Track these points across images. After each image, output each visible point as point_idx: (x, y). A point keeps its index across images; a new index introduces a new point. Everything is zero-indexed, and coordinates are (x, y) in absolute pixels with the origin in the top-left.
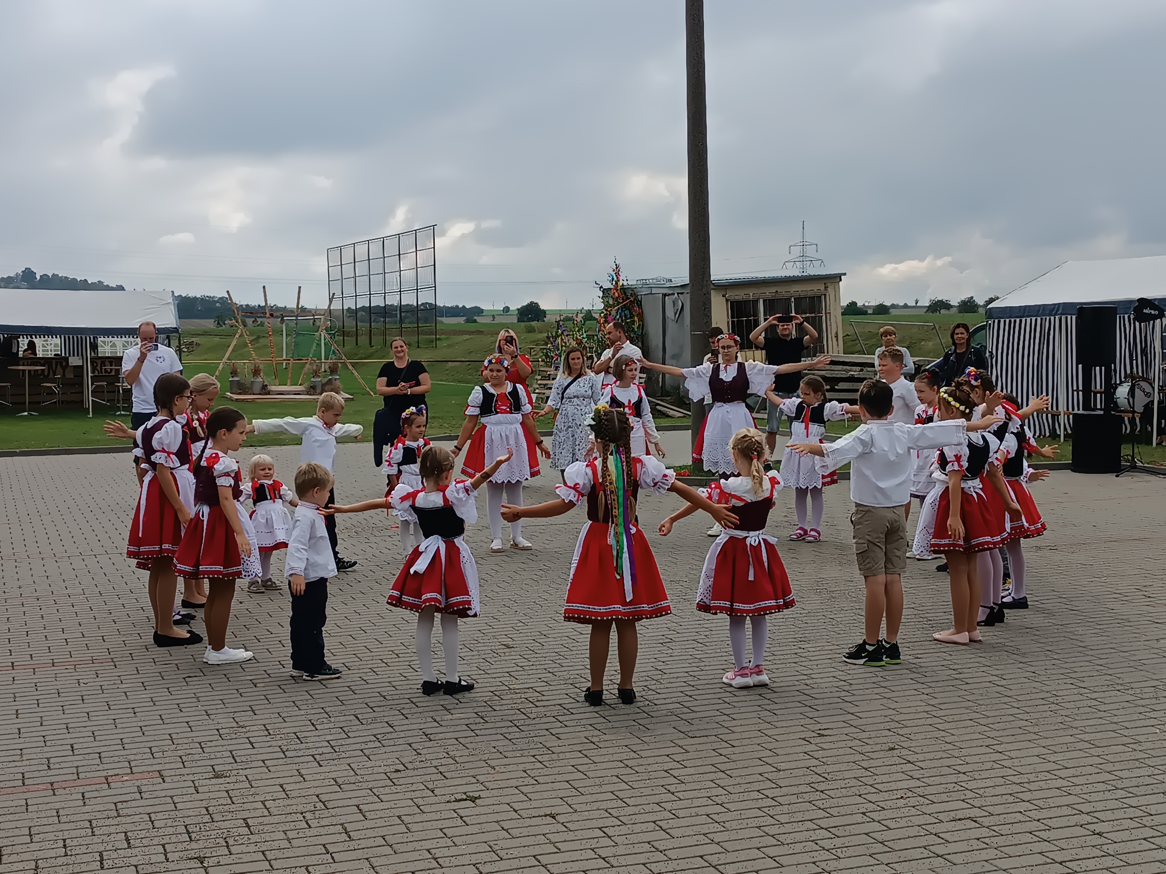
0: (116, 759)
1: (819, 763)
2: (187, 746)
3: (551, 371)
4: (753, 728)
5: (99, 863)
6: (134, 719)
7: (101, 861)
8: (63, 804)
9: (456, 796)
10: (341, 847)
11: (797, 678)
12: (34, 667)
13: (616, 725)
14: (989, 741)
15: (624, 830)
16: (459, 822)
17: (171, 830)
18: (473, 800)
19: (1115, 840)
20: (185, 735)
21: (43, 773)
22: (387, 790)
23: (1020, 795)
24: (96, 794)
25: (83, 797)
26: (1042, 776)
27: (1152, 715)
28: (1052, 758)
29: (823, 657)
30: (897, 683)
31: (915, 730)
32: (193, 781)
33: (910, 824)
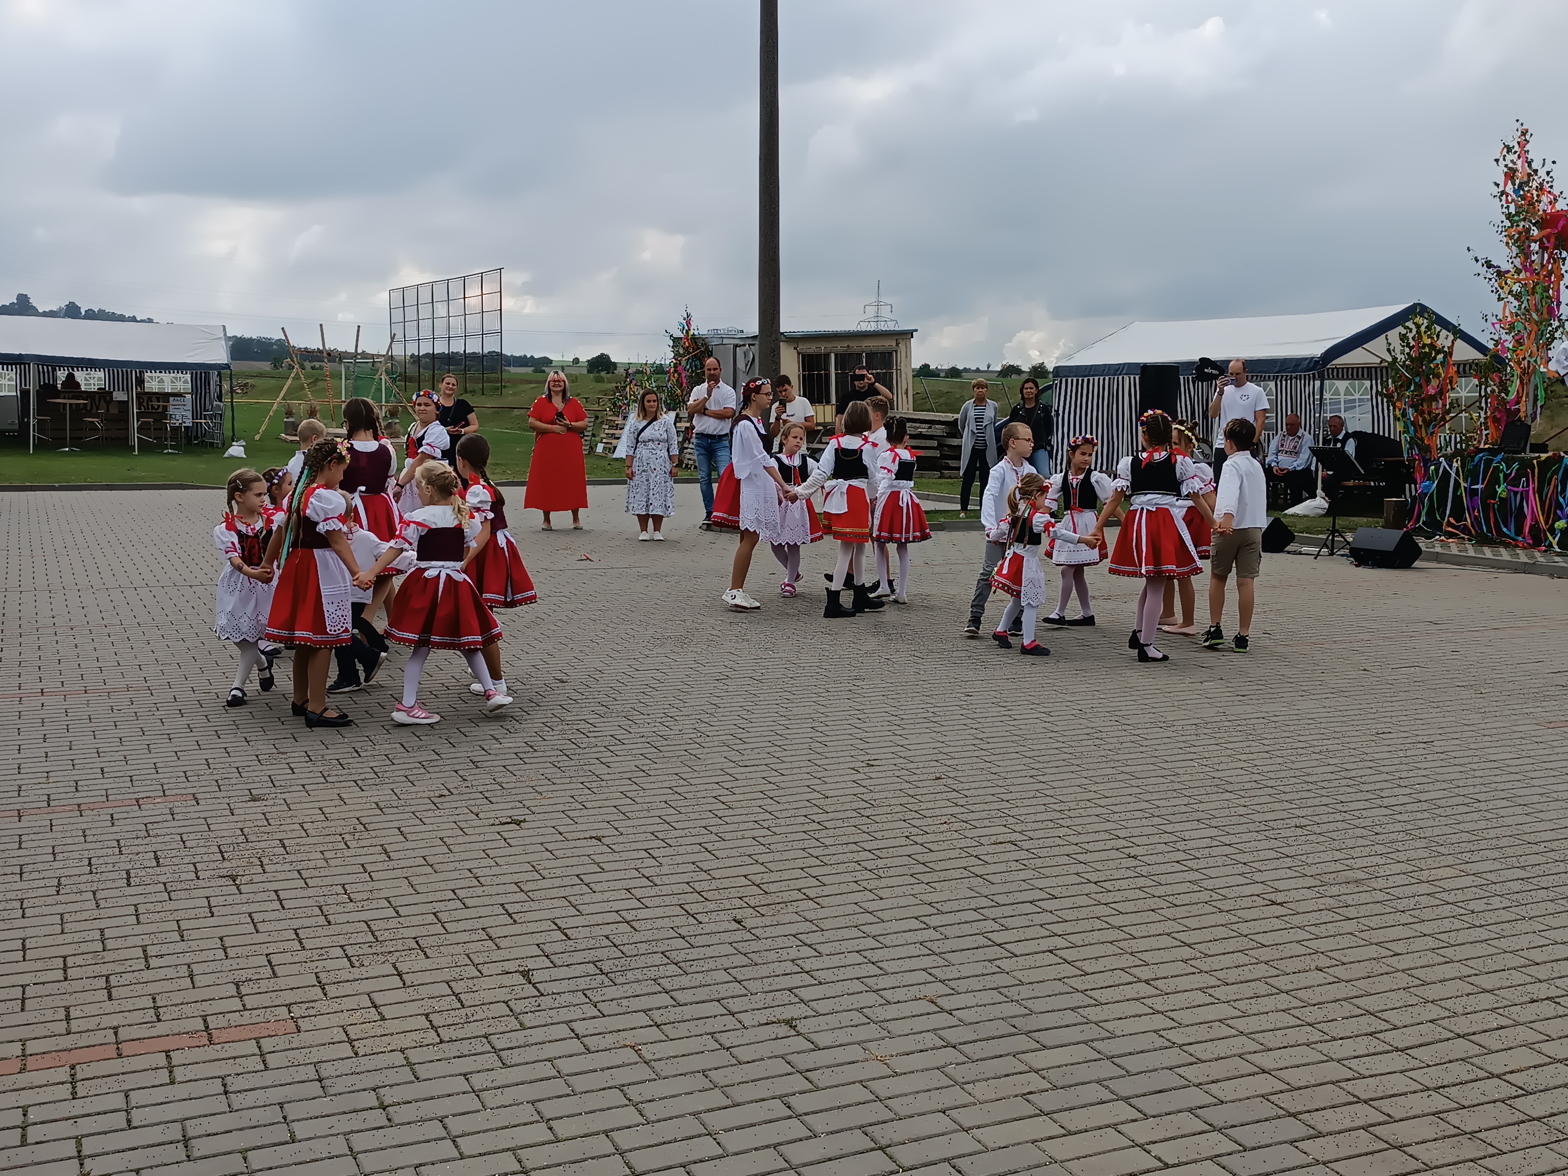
0: (149, 782)
1: (866, 791)
2: (224, 771)
3: (619, 420)
4: (804, 758)
5: (125, 881)
6: (169, 745)
7: (128, 879)
8: (90, 825)
9: (501, 819)
10: (380, 866)
11: (849, 713)
12: (64, 693)
13: (666, 754)
14: (1034, 772)
15: (669, 851)
16: (502, 843)
17: (203, 850)
18: (518, 823)
19: (1149, 862)
20: (222, 760)
21: (70, 795)
22: (430, 814)
23: (1060, 821)
24: (125, 815)
25: (112, 818)
26: (1082, 804)
27: (1192, 750)
28: (1094, 788)
29: (877, 694)
30: (947, 718)
31: (962, 761)
32: (228, 804)
33: (952, 847)
